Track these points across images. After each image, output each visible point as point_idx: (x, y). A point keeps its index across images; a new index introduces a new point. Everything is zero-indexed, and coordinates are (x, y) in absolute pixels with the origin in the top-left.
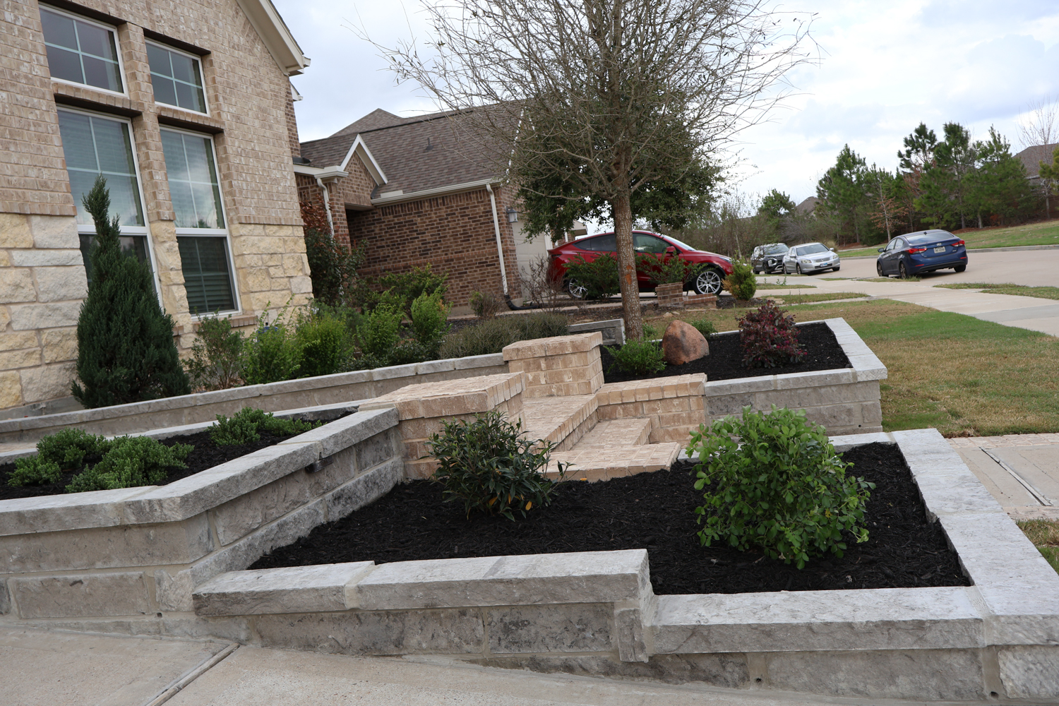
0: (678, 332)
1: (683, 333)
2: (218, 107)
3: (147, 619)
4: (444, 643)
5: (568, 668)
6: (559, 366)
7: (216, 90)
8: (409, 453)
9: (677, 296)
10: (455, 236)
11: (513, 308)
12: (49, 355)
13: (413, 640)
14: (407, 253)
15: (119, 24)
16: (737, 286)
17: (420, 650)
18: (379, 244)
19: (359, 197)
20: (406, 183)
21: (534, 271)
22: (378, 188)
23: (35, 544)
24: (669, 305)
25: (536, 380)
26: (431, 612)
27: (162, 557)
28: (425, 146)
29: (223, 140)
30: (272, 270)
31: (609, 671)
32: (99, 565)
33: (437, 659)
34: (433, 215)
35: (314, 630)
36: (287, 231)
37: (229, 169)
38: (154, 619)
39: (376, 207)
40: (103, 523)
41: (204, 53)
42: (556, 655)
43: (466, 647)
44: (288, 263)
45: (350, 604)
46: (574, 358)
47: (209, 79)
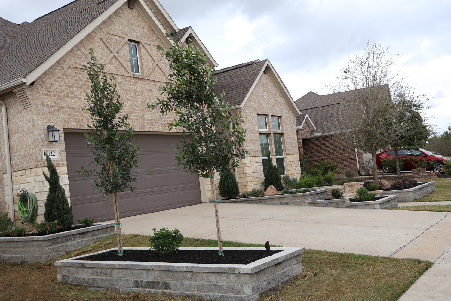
0: (383, 182)
1: (384, 183)
2: (283, 128)
3: (304, 205)
6: (354, 187)
7: (282, 125)
8: (328, 195)
9: (419, 173)
10: (340, 149)
11: (361, 175)
12: (258, 183)
13: (329, 206)
14: (323, 155)
15: (267, 115)
16: (447, 170)
18: (312, 151)
19: (306, 135)
20: (323, 130)
21: (367, 163)
22: (313, 131)
23: (293, 198)
24: (416, 176)
25: (350, 190)
26: (330, 203)
27: (306, 199)
28: (330, 115)
29: (284, 136)
30: (292, 165)
31: (345, 208)
32: (299, 200)
34: (332, 141)
36: (296, 155)
37: (285, 142)
39: (312, 138)
41: (280, 117)
44: (296, 163)
46: (357, 186)
47: (281, 122)
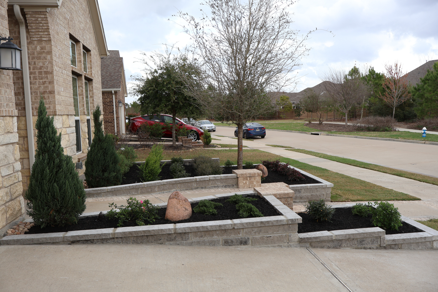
2: (91, 71)
3: (286, 244)
4: (349, 245)
5: (370, 248)
7: (91, 65)
9: (190, 143)
13: (343, 245)
15: (79, 43)
16: (205, 140)
17: (345, 247)
23: (259, 229)
24: (187, 146)
25: (246, 183)
26: (347, 239)
27: (292, 230)
29: (92, 84)
32: (275, 233)
33: (347, 248)
35: (324, 244)
37: (93, 94)
38: (287, 244)
40: (283, 224)
41: (89, 51)
42: (368, 246)
43: (353, 246)
45: (334, 238)
47: (89, 60)
